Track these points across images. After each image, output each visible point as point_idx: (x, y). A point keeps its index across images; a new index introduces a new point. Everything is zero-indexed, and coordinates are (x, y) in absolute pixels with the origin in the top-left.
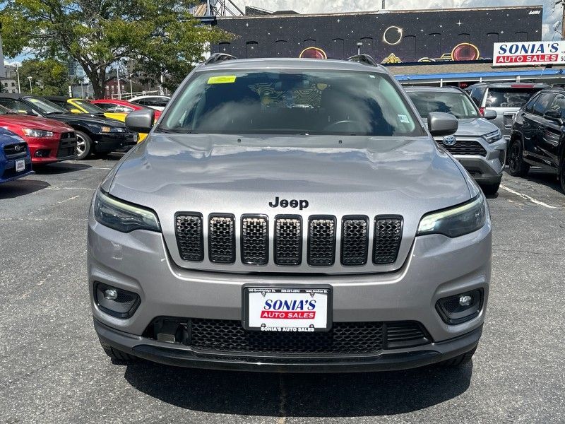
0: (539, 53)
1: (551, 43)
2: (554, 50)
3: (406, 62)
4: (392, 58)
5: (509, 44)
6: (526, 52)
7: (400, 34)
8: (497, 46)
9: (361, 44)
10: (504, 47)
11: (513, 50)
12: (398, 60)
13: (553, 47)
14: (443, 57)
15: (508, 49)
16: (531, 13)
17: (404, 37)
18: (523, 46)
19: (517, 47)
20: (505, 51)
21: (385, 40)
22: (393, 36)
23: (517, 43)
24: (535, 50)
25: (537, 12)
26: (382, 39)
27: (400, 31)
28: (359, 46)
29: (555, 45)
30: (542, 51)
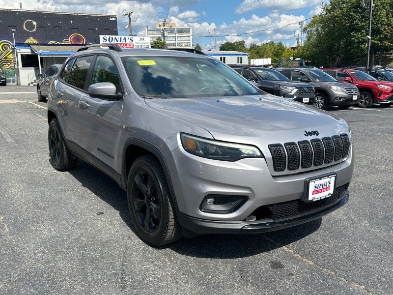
0: (124, 42)
1: (130, 37)
2: (131, 41)
3: (41, 43)
4: (31, 40)
5: (108, 37)
6: (117, 41)
7: (34, 25)
8: (101, 37)
9: (15, 30)
10: (105, 38)
11: (111, 40)
12: (36, 42)
13: (130, 39)
14: (64, 41)
15: (107, 39)
16: (111, 19)
17: (38, 27)
18: (115, 38)
19: (112, 38)
20: (106, 40)
21: (25, 28)
22: (30, 26)
23: (112, 36)
24: (122, 41)
25: (114, 19)
26: (23, 27)
27: (35, 23)
28: (13, 32)
29: (132, 39)
30: (126, 41)
